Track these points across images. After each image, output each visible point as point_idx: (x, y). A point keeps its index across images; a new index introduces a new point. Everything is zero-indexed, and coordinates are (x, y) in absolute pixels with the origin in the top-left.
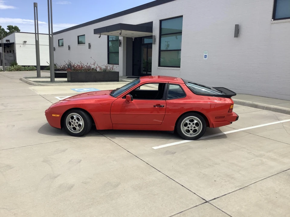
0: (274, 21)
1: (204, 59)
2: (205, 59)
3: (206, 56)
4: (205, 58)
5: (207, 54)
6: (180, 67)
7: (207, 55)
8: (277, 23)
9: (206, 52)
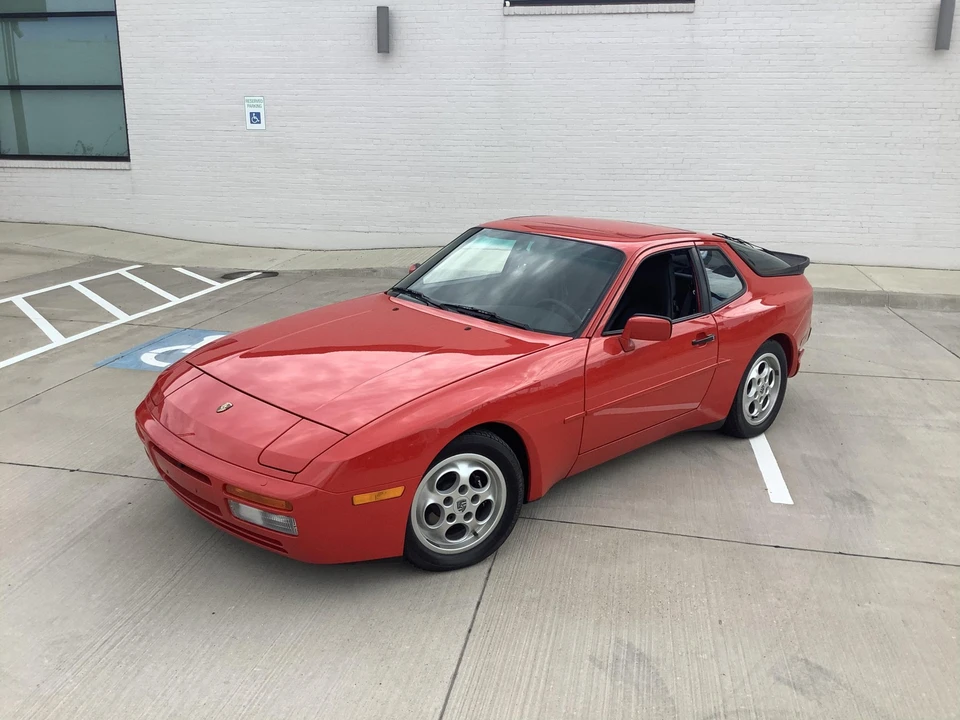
0: (516, 7)
1: (250, 126)
2: (256, 126)
3: (258, 115)
4: (253, 121)
5: (259, 106)
6: (127, 159)
7: (261, 111)
8: (524, 15)
9: (255, 101)
